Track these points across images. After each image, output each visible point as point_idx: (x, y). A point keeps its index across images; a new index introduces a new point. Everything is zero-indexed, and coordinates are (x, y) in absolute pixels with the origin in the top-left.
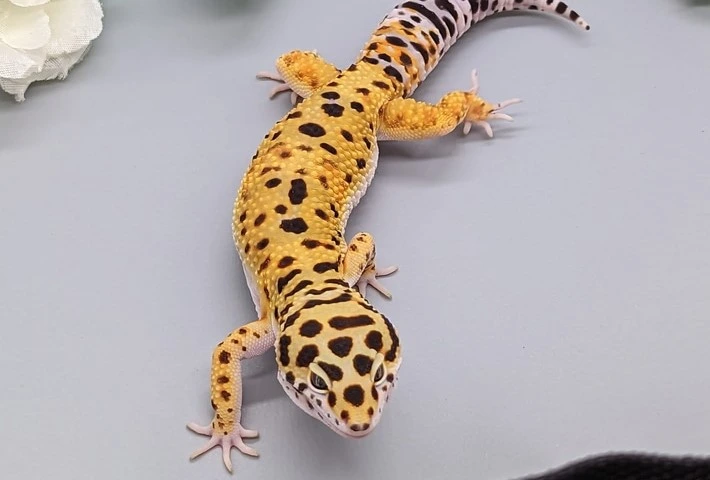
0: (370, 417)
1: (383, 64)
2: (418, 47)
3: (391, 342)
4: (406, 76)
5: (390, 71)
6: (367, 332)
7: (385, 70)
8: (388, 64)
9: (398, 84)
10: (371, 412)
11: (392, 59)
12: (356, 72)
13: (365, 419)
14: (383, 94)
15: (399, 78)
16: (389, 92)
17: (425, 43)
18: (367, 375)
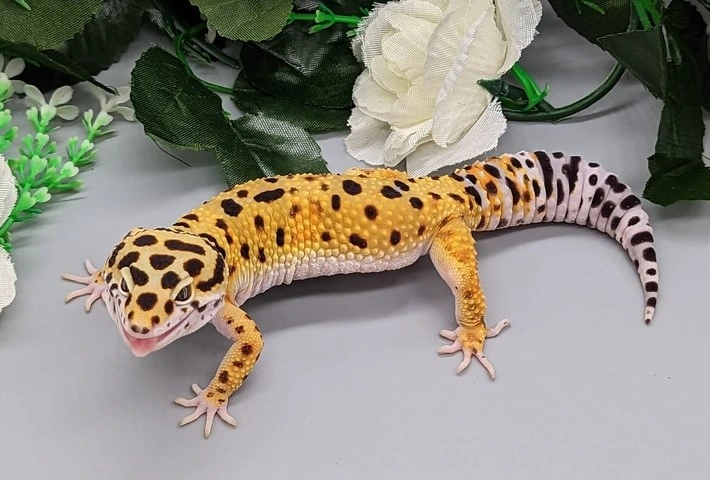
0: (153, 324)
1: (468, 183)
2: (511, 185)
3: (212, 276)
4: (486, 202)
5: (470, 191)
6: (191, 258)
7: (466, 189)
8: (471, 184)
9: (475, 205)
10: (156, 320)
11: (478, 182)
12: (437, 181)
13: (147, 324)
14: (454, 206)
15: (479, 200)
16: (463, 206)
17: (521, 186)
18: (169, 290)
